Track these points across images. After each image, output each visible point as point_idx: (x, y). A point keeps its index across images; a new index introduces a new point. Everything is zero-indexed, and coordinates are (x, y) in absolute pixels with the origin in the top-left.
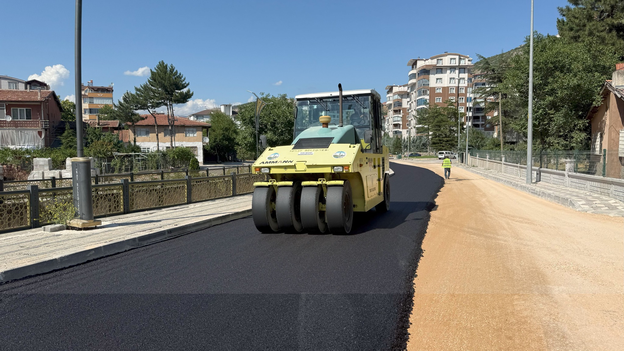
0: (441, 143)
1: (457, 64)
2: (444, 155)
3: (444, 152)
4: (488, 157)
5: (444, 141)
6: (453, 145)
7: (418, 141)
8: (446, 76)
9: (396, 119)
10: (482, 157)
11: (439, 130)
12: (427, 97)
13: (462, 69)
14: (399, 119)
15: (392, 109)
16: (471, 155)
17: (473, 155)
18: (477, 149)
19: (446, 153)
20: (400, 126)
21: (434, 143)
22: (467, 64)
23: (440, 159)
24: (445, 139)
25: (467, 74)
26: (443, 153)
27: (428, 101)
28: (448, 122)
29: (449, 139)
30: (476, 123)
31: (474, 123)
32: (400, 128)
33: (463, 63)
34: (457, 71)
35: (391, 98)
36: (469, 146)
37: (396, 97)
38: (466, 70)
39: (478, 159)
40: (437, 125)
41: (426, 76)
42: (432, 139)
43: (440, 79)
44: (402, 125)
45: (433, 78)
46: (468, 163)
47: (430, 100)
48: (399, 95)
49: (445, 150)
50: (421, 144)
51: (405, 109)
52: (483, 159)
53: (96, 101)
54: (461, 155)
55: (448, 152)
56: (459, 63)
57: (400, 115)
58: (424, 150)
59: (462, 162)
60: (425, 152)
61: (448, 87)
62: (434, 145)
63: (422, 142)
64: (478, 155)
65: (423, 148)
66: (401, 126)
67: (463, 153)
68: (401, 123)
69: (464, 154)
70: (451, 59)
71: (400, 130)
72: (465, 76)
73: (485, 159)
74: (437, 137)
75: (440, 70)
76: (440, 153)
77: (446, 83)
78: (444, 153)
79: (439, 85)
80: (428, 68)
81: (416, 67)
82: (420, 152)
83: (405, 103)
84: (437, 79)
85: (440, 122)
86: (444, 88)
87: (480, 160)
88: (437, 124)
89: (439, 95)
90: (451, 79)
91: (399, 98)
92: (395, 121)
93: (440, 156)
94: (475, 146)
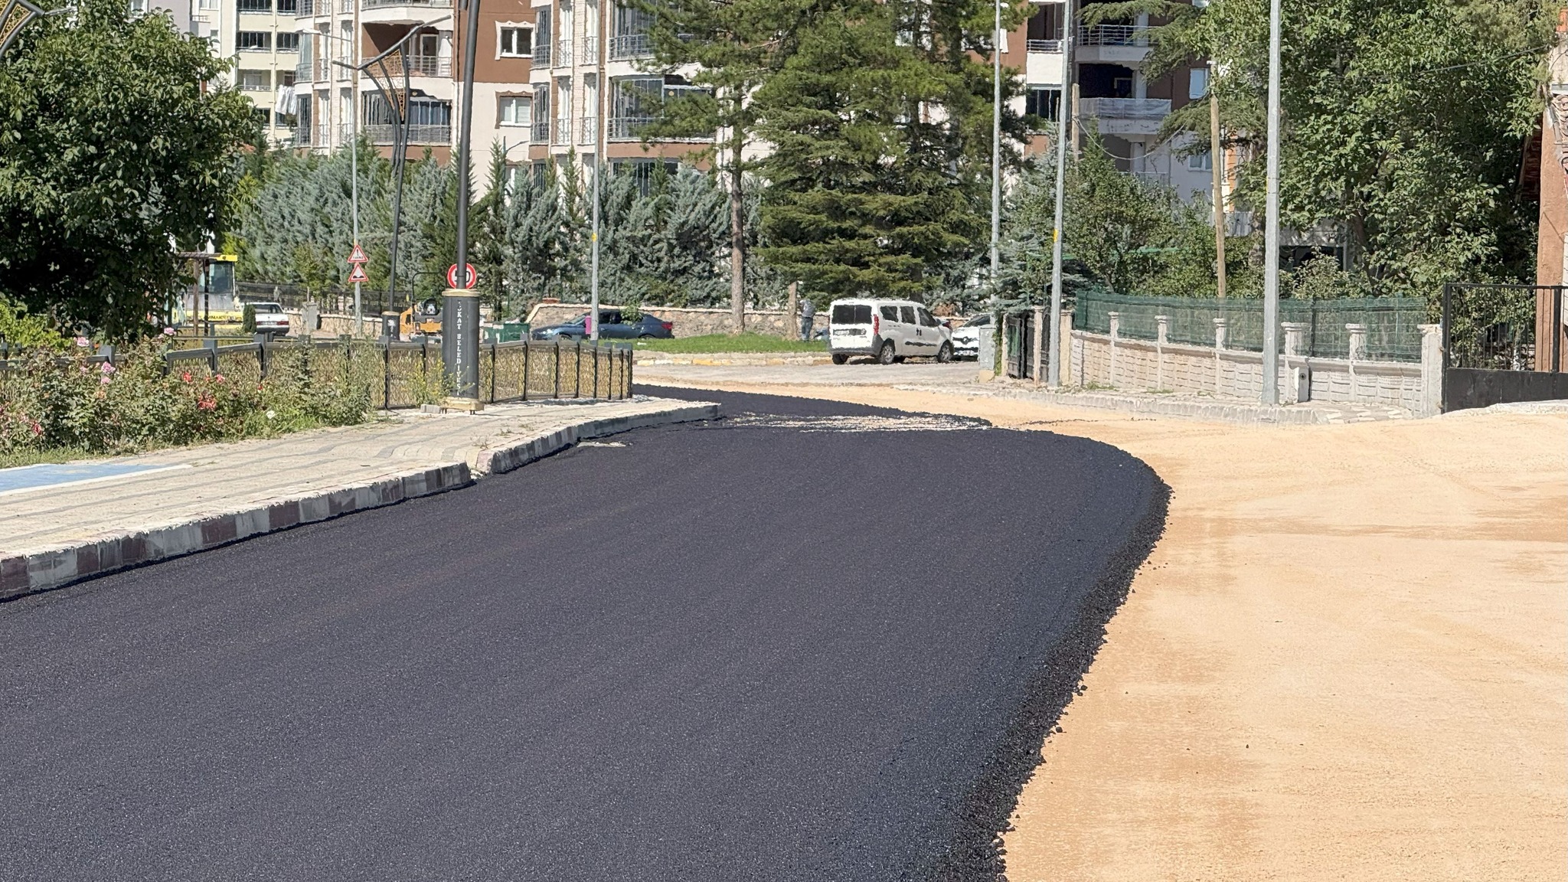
0: (849, 235)
2: (869, 328)
3: (875, 305)
4: (1162, 329)
5: (866, 218)
6: (932, 253)
7: (641, 209)
10: (1140, 333)
11: (832, 130)
16: (1081, 322)
17: (1091, 323)
18: (1109, 288)
19: (888, 313)
20: (431, 48)
21: (789, 232)
23: (840, 358)
24: (877, 203)
26: (863, 315)
28: (896, 64)
29: (910, 200)
30: (1107, 55)
31: (1087, 56)
36: (1066, 269)
39: (1117, 344)
40: (811, 90)
42: (771, 198)
46: (1064, 372)
49: (879, 289)
50: (669, 233)
52: (1142, 342)
54: (1011, 329)
55: (899, 303)
58: (693, 288)
59: (1024, 372)
60: (694, 302)
62: (795, 250)
63: (676, 219)
64: (1115, 325)
65: (683, 271)
66: (446, 51)
67: (1026, 316)
69: (1038, 319)
71: (441, 86)
73: (1148, 343)
74: (809, 183)
76: (843, 316)
78: (875, 311)
82: (659, 300)
85: (828, 62)
87: (1128, 352)
88: (813, 77)
93: (843, 338)
94: (1102, 269)
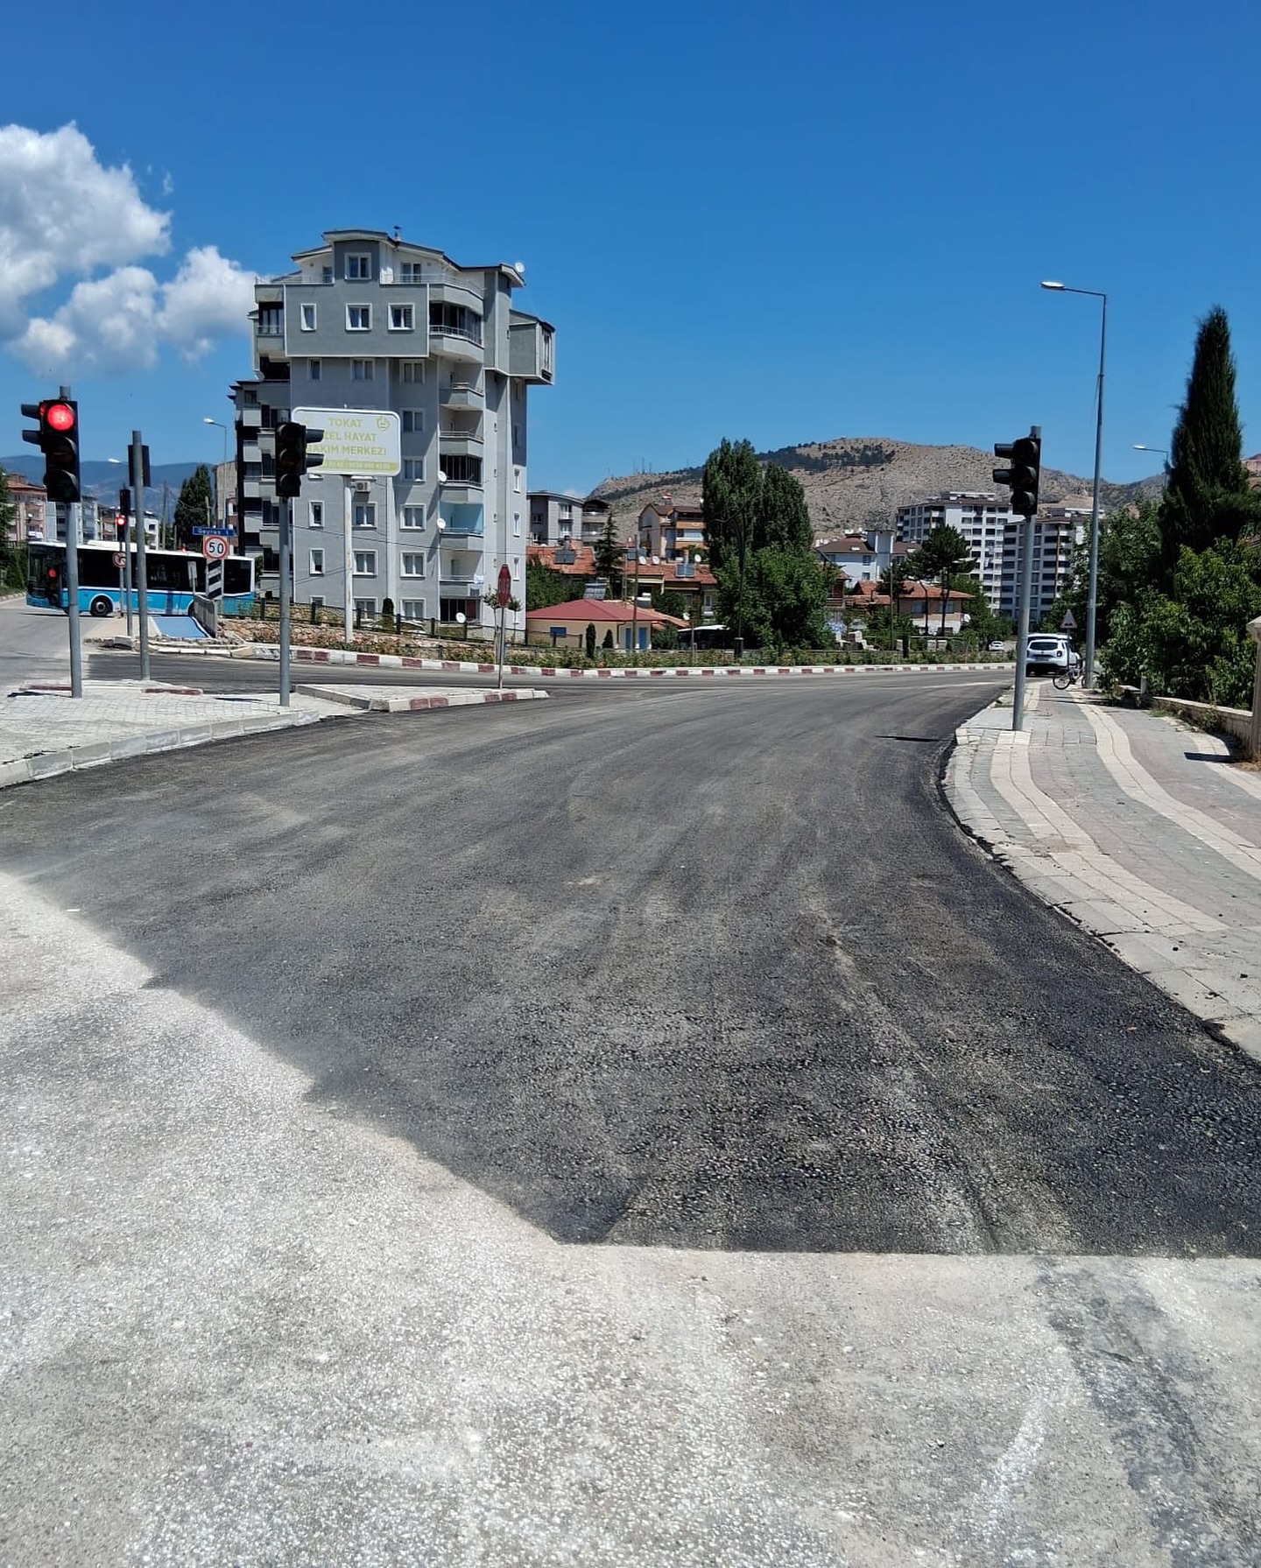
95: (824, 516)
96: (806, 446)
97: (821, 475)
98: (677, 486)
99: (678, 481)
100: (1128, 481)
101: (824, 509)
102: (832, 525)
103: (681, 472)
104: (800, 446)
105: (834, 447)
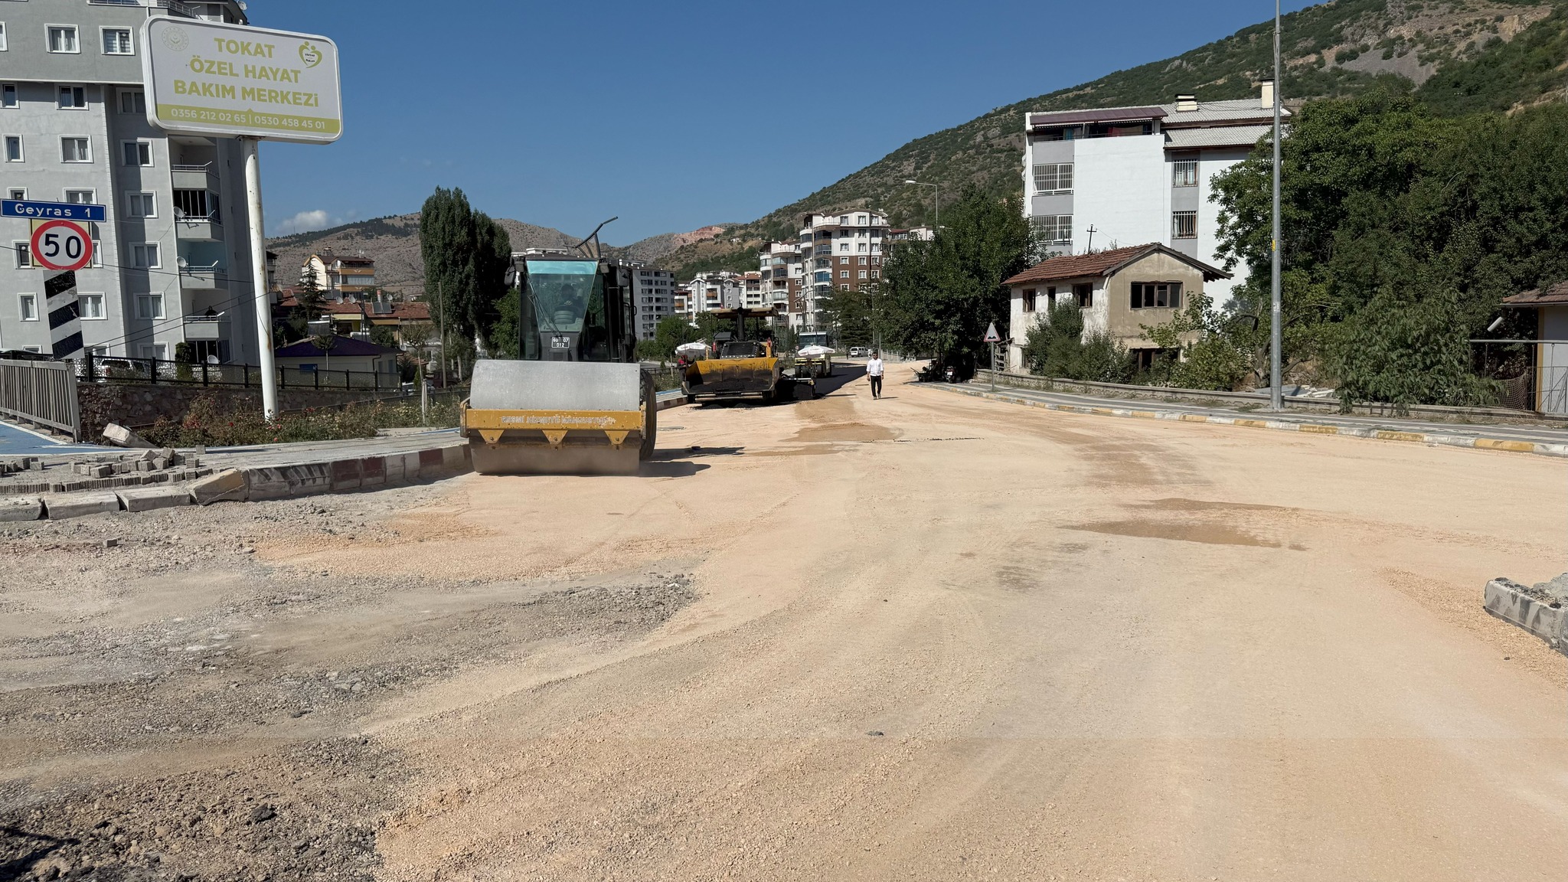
1: (868, 225)
8: (854, 241)
9: (779, 296)
12: (830, 271)
13: (875, 231)
14: (784, 296)
15: (772, 278)
22: (880, 224)
25: (881, 238)
27: (831, 276)
32: (785, 311)
33: (875, 223)
34: (868, 234)
35: (769, 262)
37: (778, 261)
38: (880, 233)
41: (826, 241)
43: (846, 244)
44: (789, 305)
45: (836, 243)
47: (833, 274)
48: (782, 258)
51: (792, 281)
53: (351, 281)
56: (871, 223)
57: (784, 290)
61: (857, 257)
68: (787, 302)
70: (860, 217)
72: (878, 240)
75: (845, 232)
77: (853, 251)
79: (845, 253)
80: (829, 230)
81: (811, 225)
83: (793, 271)
84: (842, 245)
86: (851, 258)
89: (845, 267)
90: (860, 245)
91: (783, 263)
92: (778, 299)
95: (411, 270)
96: (390, 217)
97: (404, 239)
98: (287, 248)
99: (288, 244)
100: (622, 245)
101: (410, 265)
102: (417, 276)
103: (290, 237)
104: (385, 218)
105: (413, 219)
